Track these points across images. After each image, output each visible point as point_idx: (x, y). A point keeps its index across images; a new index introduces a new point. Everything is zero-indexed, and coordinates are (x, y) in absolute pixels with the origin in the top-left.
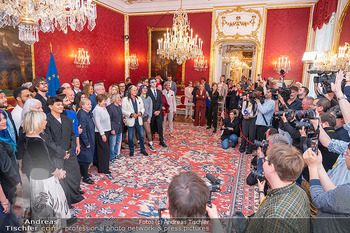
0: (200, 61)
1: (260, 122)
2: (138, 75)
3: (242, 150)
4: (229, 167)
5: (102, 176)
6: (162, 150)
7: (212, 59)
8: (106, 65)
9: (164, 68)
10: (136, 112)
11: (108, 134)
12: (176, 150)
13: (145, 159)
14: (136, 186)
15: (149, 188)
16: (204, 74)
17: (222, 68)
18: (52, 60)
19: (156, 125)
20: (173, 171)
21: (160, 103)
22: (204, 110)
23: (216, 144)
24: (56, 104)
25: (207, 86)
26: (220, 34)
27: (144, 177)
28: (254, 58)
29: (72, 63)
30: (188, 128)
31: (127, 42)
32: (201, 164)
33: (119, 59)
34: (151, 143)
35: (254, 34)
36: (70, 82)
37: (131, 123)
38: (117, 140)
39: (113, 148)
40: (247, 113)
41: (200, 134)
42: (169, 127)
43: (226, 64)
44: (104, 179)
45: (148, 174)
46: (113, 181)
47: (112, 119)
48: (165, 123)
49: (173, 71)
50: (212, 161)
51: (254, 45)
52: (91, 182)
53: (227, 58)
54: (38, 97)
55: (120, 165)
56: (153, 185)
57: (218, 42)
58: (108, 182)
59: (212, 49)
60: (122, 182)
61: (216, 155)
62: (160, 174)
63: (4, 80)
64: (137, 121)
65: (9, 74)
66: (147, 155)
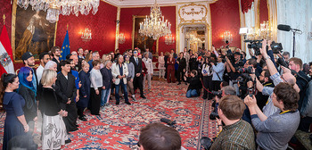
0: (169, 38)
1: (215, 78)
2: (125, 47)
4: (196, 110)
5: (93, 117)
6: (142, 101)
9: (143, 43)
10: (121, 74)
11: (100, 89)
12: (153, 100)
13: (128, 107)
14: (119, 125)
15: (129, 126)
16: (173, 46)
17: (184, 43)
20: (151, 115)
21: (140, 67)
24: (66, 65)
26: (182, 19)
27: (126, 120)
28: (206, 35)
29: (80, 38)
31: (118, 25)
33: (112, 36)
34: (134, 96)
35: (204, 19)
36: (77, 51)
37: (117, 82)
38: (107, 93)
40: (205, 72)
41: (172, 89)
43: (187, 40)
44: (94, 119)
45: (130, 117)
46: (102, 121)
47: (104, 78)
48: (145, 82)
49: (149, 45)
50: (182, 106)
51: (205, 27)
54: (54, 60)
56: (133, 125)
57: (181, 25)
58: (98, 121)
59: (177, 29)
60: (109, 122)
61: (185, 102)
62: (140, 117)
63: (37, 48)
64: (122, 80)
65: (40, 44)
66: (129, 104)
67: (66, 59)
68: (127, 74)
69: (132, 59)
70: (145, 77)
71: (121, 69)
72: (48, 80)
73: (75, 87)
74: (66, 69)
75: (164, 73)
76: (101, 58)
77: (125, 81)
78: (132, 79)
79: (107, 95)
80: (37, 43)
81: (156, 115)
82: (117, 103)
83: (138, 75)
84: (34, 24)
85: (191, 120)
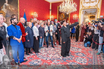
4: (88, 54)
13: (53, 49)
14: (46, 59)
23: (81, 45)
27: (51, 56)
32: (75, 52)
33: (48, 17)
34: (56, 43)
38: (42, 41)
39: (40, 44)
44: (34, 55)
45: (53, 54)
46: (38, 56)
50: (80, 51)
55: (43, 51)
56: (54, 59)
58: (36, 56)
59: (80, 12)
60: (42, 57)
61: (82, 49)
62: (58, 55)
66: (54, 47)
71: (49, 28)
84: (6, 8)
85: (86, 61)
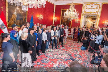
0: (77, 20)
1: (97, 42)
2: (57, 23)
3: (89, 51)
4: (84, 56)
5: (43, 54)
6: (62, 48)
7: (81, 20)
8: (47, 20)
9: (65, 22)
10: (55, 35)
11: (46, 41)
12: (67, 48)
13: (56, 50)
14: (53, 59)
15: (57, 60)
16: (78, 24)
17: (84, 23)
18: (32, 17)
19: (61, 40)
20: (65, 55)
21: (63, 33)
22: (77, 36)
24: (32, 30)
25: (79, 29)
26: (85, 12)
27: (56, 56)
28: (96, 20)
29: (38, 19)
30: (71, 42)
31: (54, 13)
32: (74, 54)
33: (51, 18)
34: (59, 45)
35: (97, 12)
36: (37, 24)
37: (53, 38)
38: (48, 43)
41: (75, 44)
42: (65, 40)
43: (86, 22)
44: (43, 55)
45: (57, 55)
47: (48, 36)
48: (64, 39)
49: (68, 23)
50: (78, 53)
51: (97, 16)
52: (40, 55)
53: (86, 20)
54: (27, 28)
55: (49, 51)
56: (58, 59)
57: (84, 14)
58: (45, 56)
59: (81, 16)
60: (49, 57)
61: (80, 52)
62: (61, 55)
63: (19, 22)
64: (55, 38)
65: (20, 21)
66: (57, 49)
67: (32, 28)
68: (57, 35)
69: (59, 29)
70: (64, 37)
71: (55, 33)
72: (24, 37)
73: (36, 40)
74: (32, 32)
75: (73, 36)
76: (47, 27)
77: (56, 39)
78: (59, 38)
79: (48, 44)
80: (19, 20)
81: (67, 55)
82: (52, 48)
83: (62, 36)
84: (17, 12)
85: (82, 62)
